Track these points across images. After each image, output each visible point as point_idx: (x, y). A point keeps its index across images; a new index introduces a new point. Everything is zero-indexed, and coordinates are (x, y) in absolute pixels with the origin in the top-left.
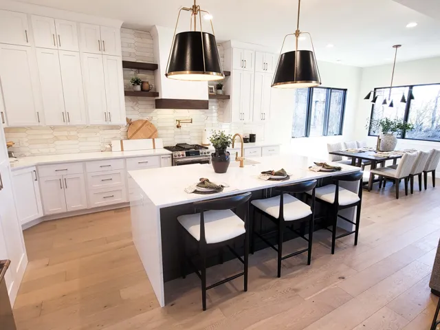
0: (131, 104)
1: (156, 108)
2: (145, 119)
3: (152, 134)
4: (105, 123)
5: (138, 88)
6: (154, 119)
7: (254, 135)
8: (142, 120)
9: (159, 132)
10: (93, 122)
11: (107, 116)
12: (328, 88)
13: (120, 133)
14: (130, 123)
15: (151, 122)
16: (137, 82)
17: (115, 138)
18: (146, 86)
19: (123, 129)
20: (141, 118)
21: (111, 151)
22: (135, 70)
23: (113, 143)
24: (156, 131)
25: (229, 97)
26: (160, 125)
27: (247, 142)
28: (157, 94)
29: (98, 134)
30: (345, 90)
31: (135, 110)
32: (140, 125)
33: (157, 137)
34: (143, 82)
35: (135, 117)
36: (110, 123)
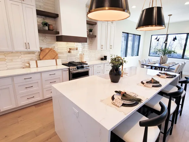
0: (41, 38)
1: (57, 41)
2: (50, 47)
3: (55, 56)
4: (26, 50)
5: (47, 28)
6: (56, 47)
7: (106, 56)
8: (48, 48)
9: (59, 55)
10: (17, 49)
11: (27, 45)
12: (134, 34)
13: (35, 56)
14: (41, 50)
15: (54, 49)
16: (46, 24)
17: (32, 60)
18: (51, 27)
19: (37, 54)
20: (47, 47)
21: (30, 67)
22: (44, 17)
23: (31, 63)
24: (57, 55)
25: (95, 36)
26: (59, 51)
27: (103, 60)
28: (58, 33)
29: (20, 57)
30: (140, 36)
31: (44, 42)
32: (47, 51)
33: (58, 59)
34: (49, 25)
35: (44, 46)
36: (29, 50)
